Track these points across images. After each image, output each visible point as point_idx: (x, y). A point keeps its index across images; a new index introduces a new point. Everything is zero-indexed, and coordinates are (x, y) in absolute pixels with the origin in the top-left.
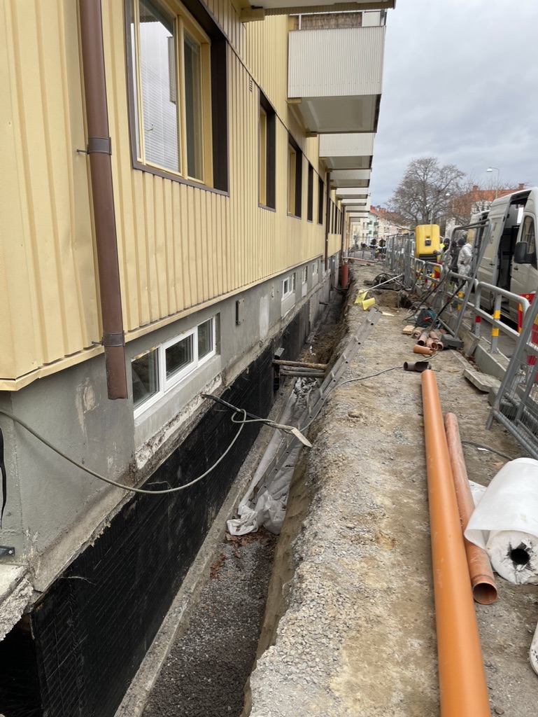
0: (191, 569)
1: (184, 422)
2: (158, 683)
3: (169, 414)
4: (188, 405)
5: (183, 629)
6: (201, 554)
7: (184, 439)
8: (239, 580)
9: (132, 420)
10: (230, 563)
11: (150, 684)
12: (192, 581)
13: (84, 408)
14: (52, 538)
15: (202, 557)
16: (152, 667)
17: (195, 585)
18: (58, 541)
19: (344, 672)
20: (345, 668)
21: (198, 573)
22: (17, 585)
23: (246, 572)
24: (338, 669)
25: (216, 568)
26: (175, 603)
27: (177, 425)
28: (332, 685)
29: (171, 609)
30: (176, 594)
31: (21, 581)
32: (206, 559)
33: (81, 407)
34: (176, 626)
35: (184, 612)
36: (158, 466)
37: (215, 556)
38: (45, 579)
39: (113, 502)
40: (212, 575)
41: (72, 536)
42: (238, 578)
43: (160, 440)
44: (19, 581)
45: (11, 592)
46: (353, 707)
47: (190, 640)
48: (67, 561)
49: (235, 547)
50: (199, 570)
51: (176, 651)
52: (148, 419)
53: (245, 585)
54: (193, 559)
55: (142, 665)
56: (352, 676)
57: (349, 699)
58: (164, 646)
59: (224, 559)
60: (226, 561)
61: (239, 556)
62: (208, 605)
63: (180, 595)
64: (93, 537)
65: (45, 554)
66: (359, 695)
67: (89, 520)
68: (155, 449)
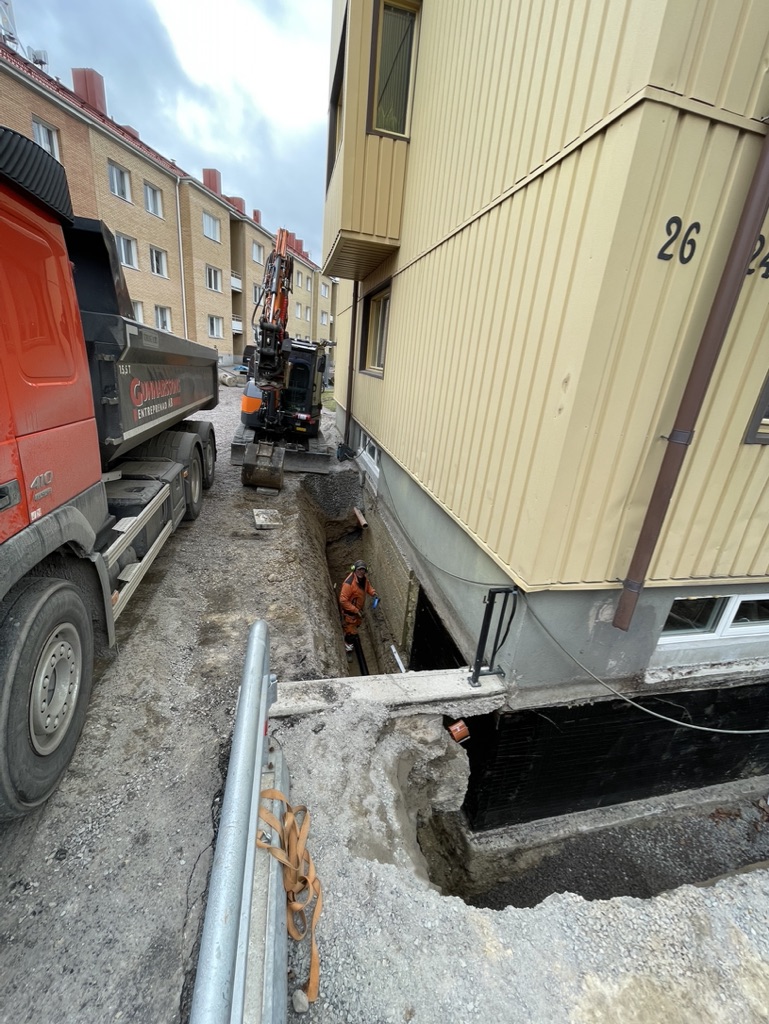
0: (691, 792)
1: (742, 673)
2: (593, 835)
3: (717, 656)
4: (757, 660)
5: (644, 824)
6: (712, 790)
7: (732, 686)
8: (738, 847)
9: (654, 645)
10: (741, 825)
11: (584, 828)
12: (682, 800)
13: (597, 618)
14: (533, 685)
15: (711, 793)
16: (595, 820)
17: (683, 805)
18: (538, 689)
19: (611, 988)
20: (616, 987)
21: (695, 800)
22: (496, 694)
23: (753, 847)
24: (609, 979)
25: (722, 814)
26: (652, 800)
27: (723, 670)
28: (588, 977)
29: (643, 801)
30: (658, 795)
31: (499, 694)
32: (714, 798)
33: (594, 617)
34: (638, 816)
35: (654, 814)
36: (677, 691)
37: (731, 805)
38: (517, 704)
39: (601, 692)
40: (712, 816)
41: (551, 692)
42: (739, 843)
43: (689, 673)
44: (497, 694)
45: (489, 695)
46: (584, 1011)
47: (644, 838)
48: (541, 704)
49: (762, 818)
50: (698, 799)
51: (625, 831)
52: (679, 651)
53: (740, 856)
54: (700, 786)
55: (589, 811)
56: (613, 998)
57: (588, 1003)
58: (616, 818)
59: (739, 816)
60: (739, 820)
61: (760, 829)
62: (686, 832)
63: (661, 799)
64: (572, 702)
65: (524, 691)
66: (599, 1014)
67: (572, 690)
68: (676, 676)
